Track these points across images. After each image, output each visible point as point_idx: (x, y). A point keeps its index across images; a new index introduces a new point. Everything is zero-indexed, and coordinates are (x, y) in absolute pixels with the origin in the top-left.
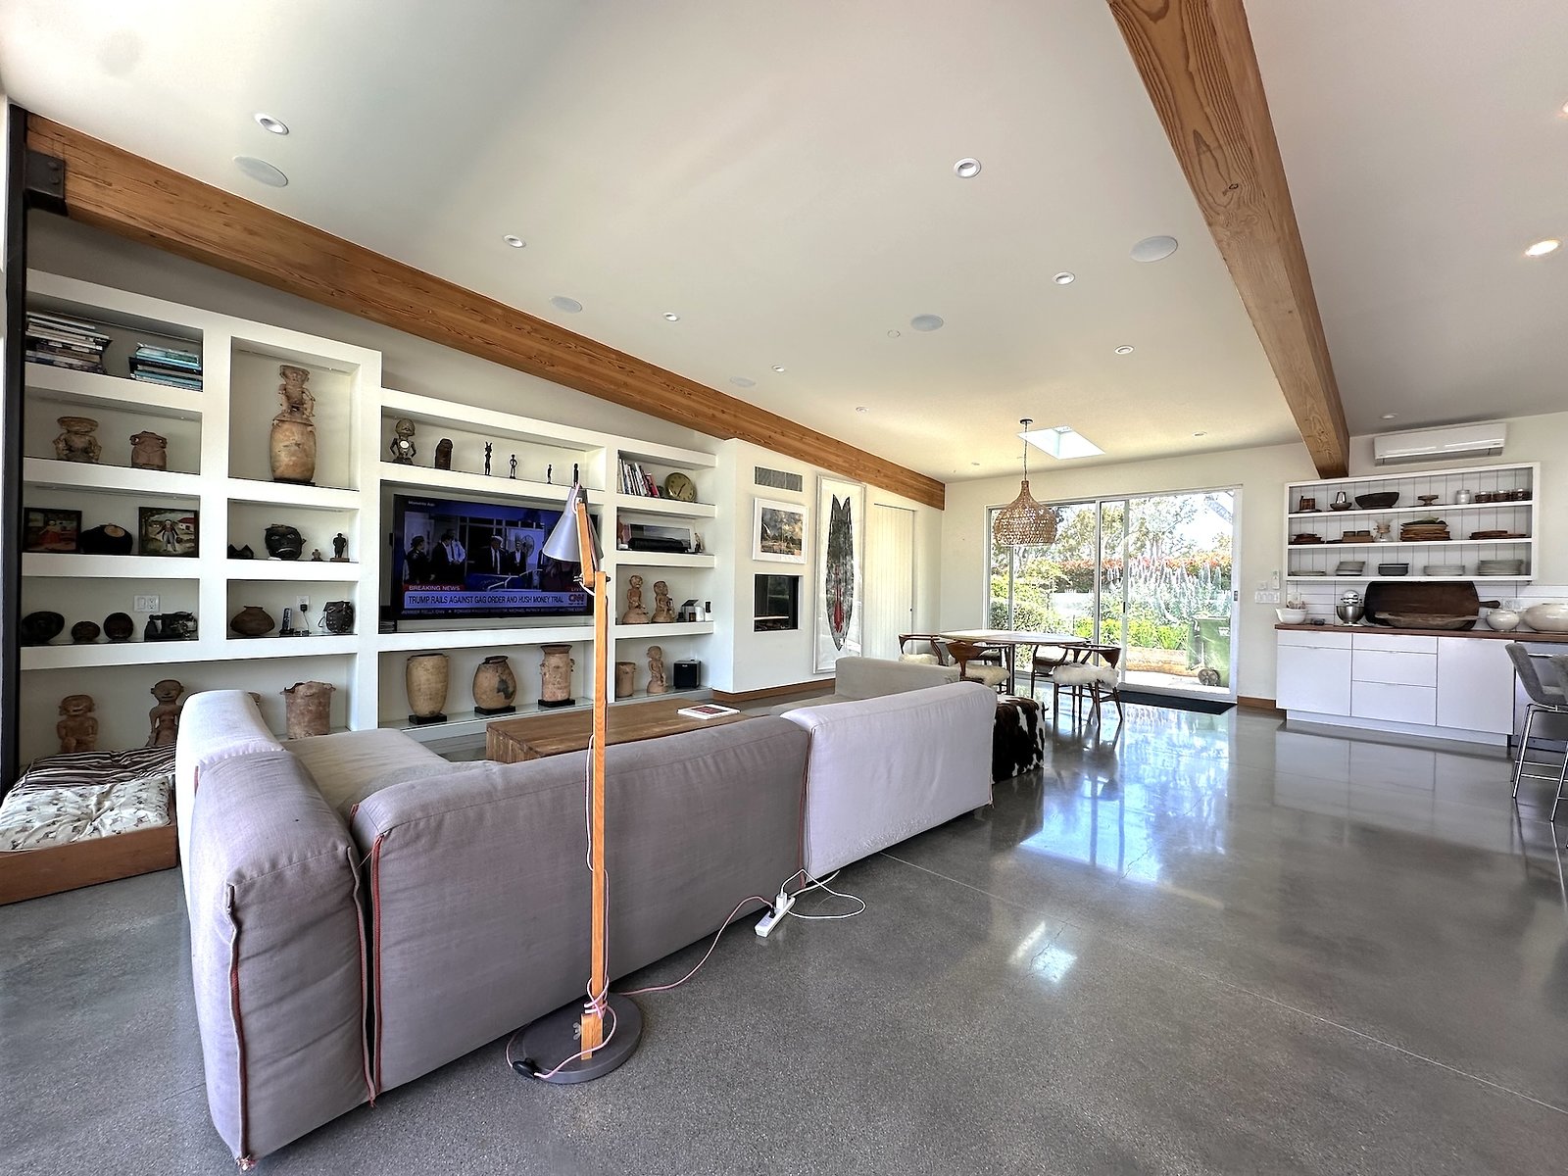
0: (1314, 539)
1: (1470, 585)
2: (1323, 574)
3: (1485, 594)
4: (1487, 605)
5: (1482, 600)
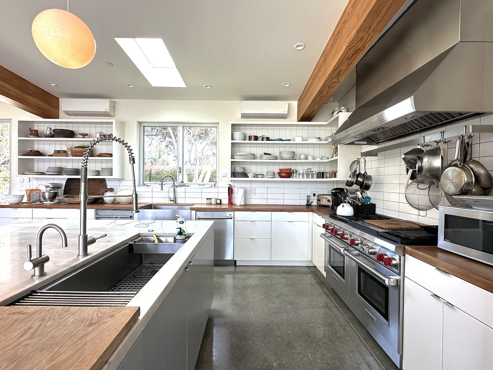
0: (38, 153)
1: (103, 180)
2: (43, 174)
3: (109, 185)
4: (108, 190)
5: (109, 187)
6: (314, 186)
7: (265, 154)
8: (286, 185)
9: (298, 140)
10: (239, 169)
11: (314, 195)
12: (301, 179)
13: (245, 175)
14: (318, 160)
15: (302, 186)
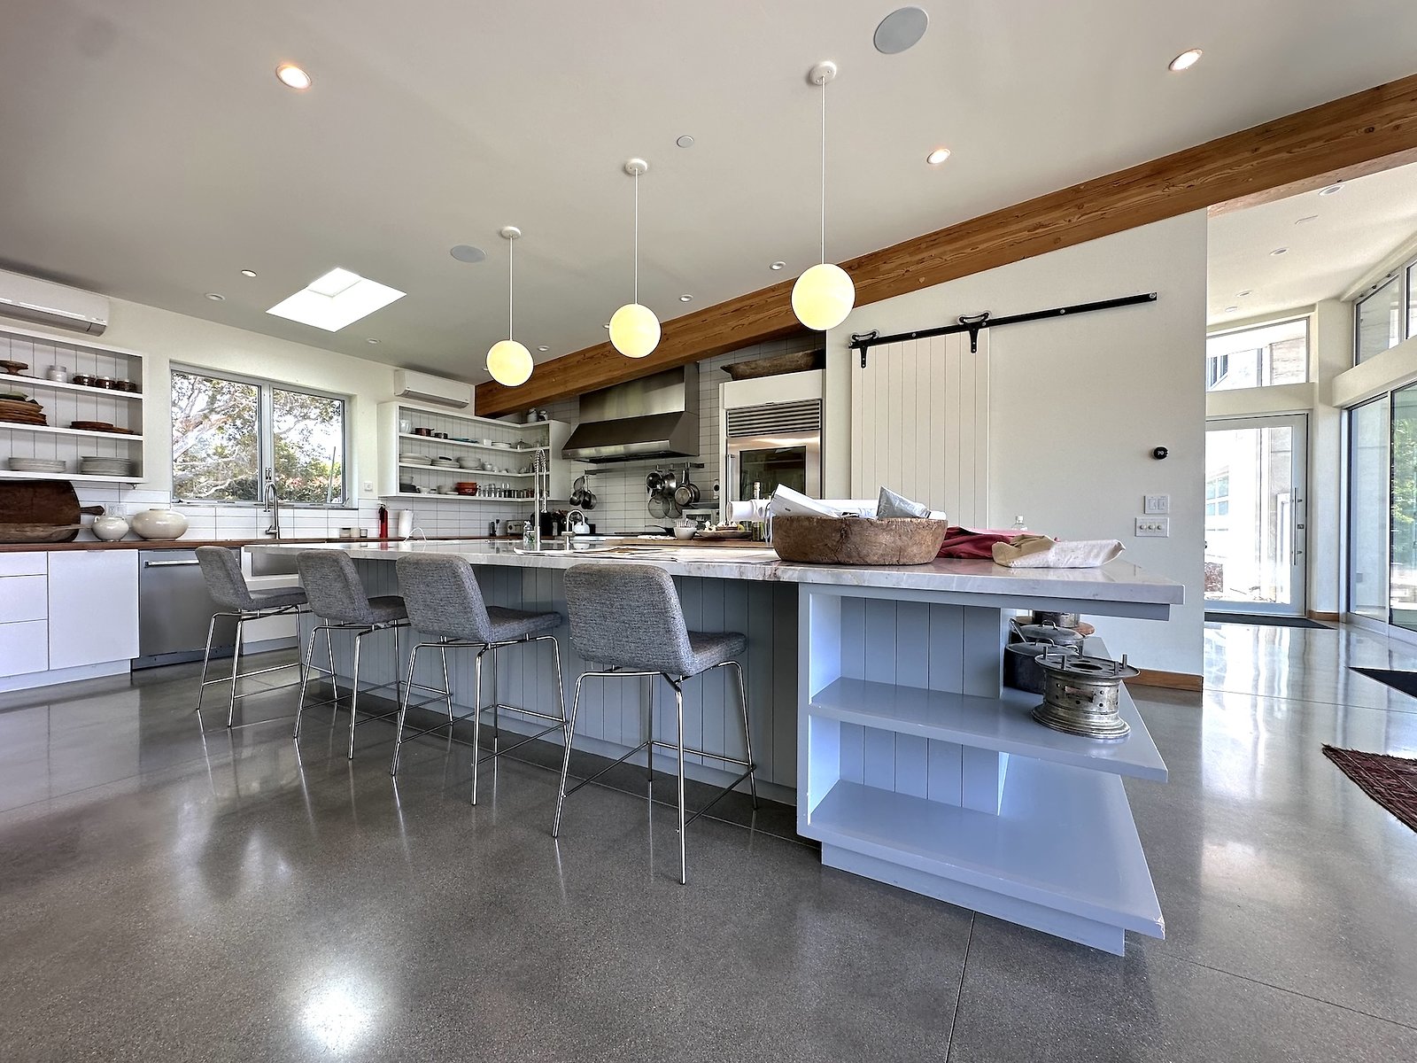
3: (86, 499)
4: (89, 511)
5: (83, 505)
6: (496, 509)
7: (440, 458)
8: (463, 507)
9: (486, 443)
10: (407, 481)
11: (498, 521)
12: (482, 498)
13: (413, 489)
14: (504, 473)
15: (484, 508)
